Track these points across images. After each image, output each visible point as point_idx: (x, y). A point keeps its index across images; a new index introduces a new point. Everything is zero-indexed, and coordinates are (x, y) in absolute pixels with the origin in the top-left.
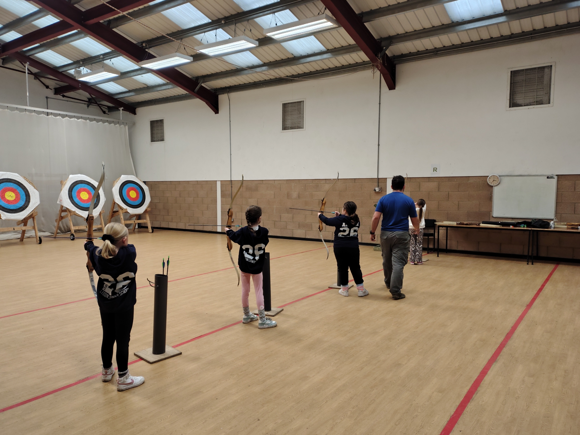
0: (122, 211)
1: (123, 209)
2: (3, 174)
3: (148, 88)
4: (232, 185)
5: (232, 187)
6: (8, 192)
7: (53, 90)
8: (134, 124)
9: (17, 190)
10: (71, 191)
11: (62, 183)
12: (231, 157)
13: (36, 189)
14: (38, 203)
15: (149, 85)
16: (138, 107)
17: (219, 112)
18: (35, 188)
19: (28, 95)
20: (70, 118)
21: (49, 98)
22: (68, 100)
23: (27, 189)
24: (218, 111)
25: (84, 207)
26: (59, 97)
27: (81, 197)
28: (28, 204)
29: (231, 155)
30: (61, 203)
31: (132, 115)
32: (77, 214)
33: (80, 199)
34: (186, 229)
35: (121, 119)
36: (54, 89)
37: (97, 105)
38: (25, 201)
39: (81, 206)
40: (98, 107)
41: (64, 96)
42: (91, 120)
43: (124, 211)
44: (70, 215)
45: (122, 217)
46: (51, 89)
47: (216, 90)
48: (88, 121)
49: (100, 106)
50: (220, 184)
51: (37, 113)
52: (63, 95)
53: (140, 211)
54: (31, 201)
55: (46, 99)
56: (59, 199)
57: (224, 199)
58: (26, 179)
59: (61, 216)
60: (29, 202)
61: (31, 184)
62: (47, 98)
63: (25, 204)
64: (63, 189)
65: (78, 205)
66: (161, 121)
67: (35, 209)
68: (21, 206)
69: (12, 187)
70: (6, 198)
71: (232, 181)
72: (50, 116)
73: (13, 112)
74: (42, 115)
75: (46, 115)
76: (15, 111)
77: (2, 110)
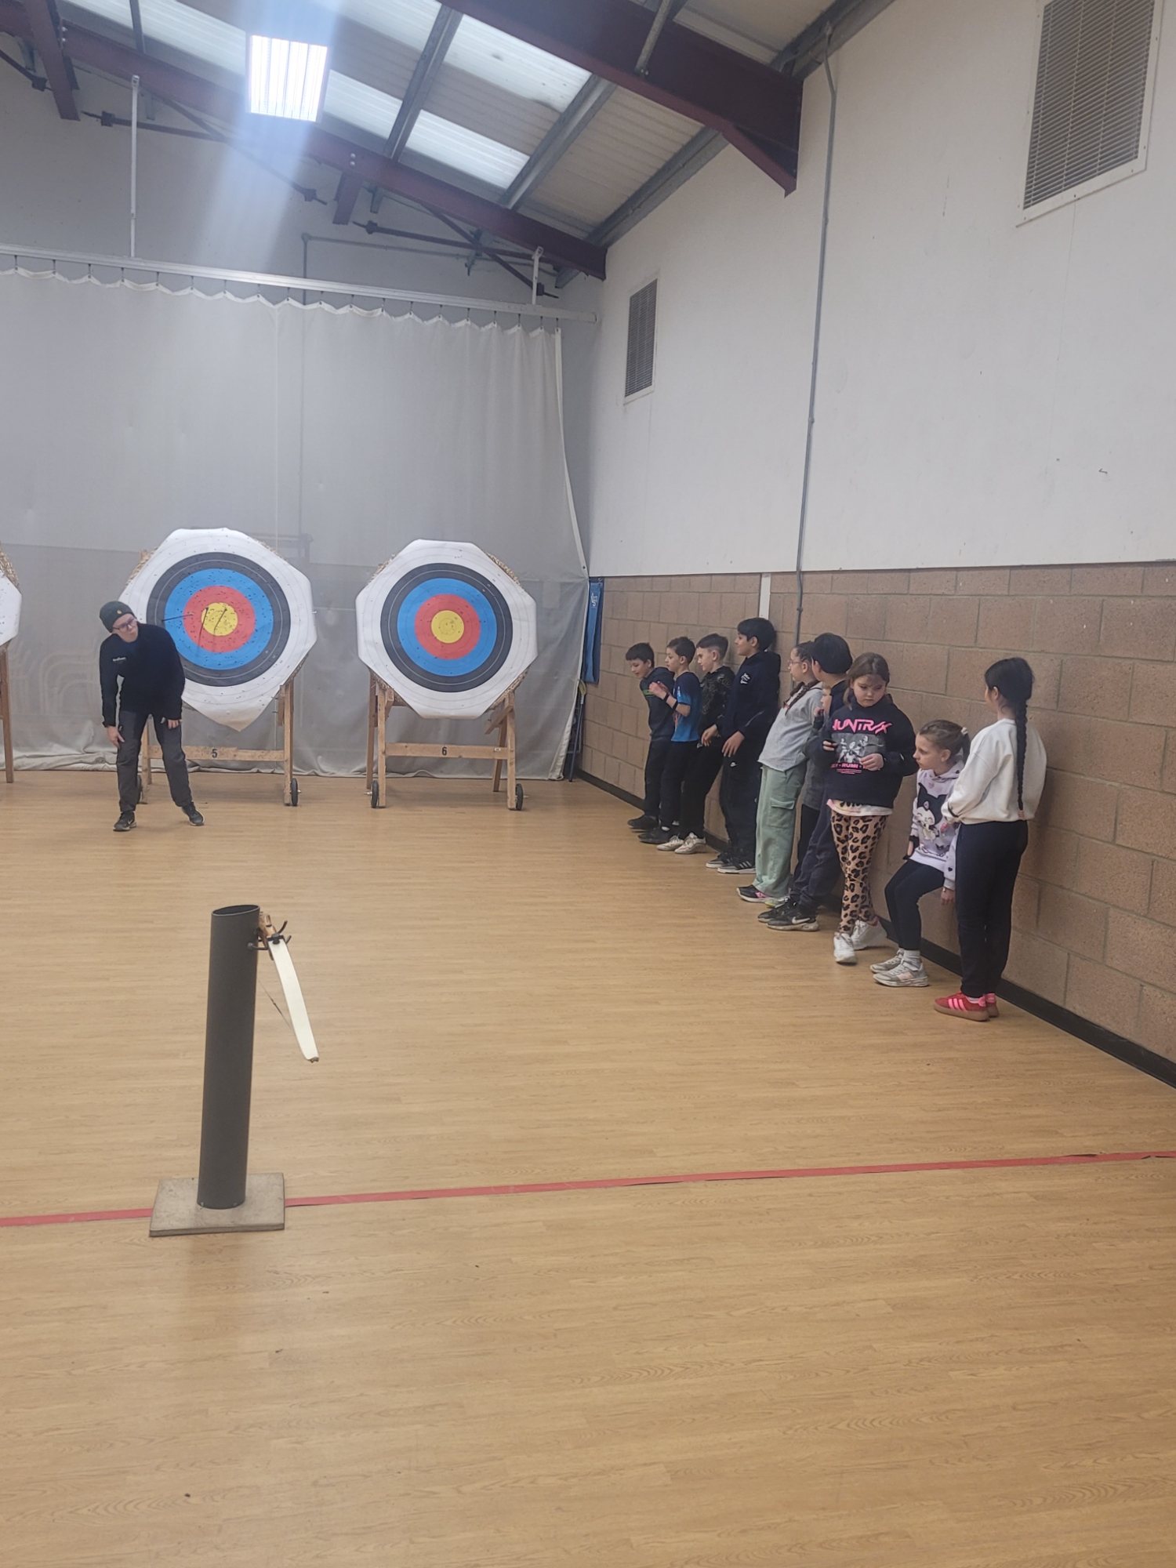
0: (385, 696)
3: (563, 124)
4: (804, 599)
5: (800, 611)
7: (331, 207)
8: (596, 323)
15: (557, 108)
16: (613, 239)
21: (311, 238)
22: (391, 245)
26: (355, 232)
35: (534, 301)
41: (370, 227)
43: (388, 698)
45: (381, 725)
46: (325, 204)
50: (769, 594)
51: (166, 286)
52: (370, 223)
55: (303, 242)
62: (308, 238)
66: (653, 290)
71: (806, 576)
72: (220, 295)
73: (75, 282)
74: (188, 291)
75: (207, 294)
76: (82, 276)
77: (31, 273)
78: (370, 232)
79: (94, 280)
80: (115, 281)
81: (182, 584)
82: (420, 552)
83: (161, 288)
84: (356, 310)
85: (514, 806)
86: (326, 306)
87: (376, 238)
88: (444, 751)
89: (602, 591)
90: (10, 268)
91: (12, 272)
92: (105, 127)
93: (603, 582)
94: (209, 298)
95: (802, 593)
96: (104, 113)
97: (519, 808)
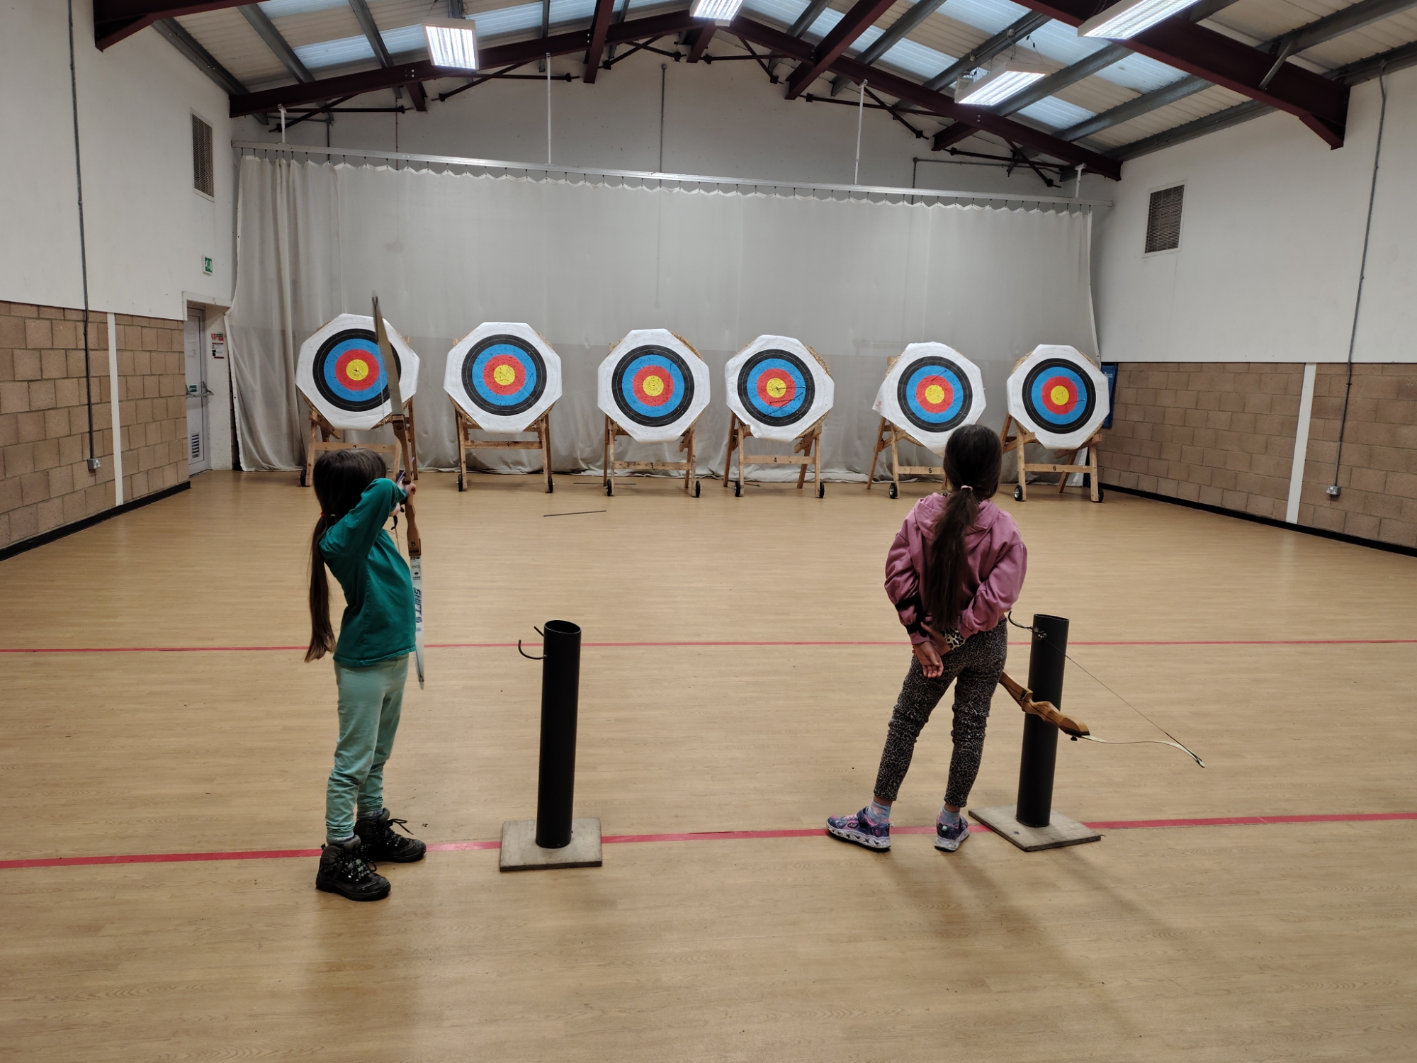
0: (1024, 438)
1: (1026, 434)
2: (769, 341)
3: (1146, 100)
4: (1353, 378)
5: (1349, 384)
6: (773, 379)
7: (932, 141)
8: (1112, 206)
9: (792, 376)
10: (906, 383)
11: (889, 363)
12: (1360, 286)
13: (830, 375)
14: (830, 405)
15: (1144, 91)
16: (1127, 159)
17: (1346, 142)
18: (827, 372)
19: (858, 157)
20: (946, 205)
21: (919, 160)
22: (963, 161)
23: (811, 375)
24: (1342, 138)
25: (929, 423)
26: (944, 155)
27: (925, 399)
28: (808, 408)
29: (1362, 278)
30: (879, 409)
31: (1110, 182)
32: (911, 438)
33: (924, 402)
34: (1200, 502)
35: (1077, 195)
36: (934, 138)
37: (1028, 165)
38: (803, 400)
39: (923, 418)
40: (1031, 169)
41: (954, 152)
42: (996, 205)
43: (1028, 439)
44: (896, 440)
45: (1021, 453)
46: (927, 139)
47: (1346, 72)
48: (988, 207)
49: (1036, 166)
50: (1315, 375)
51: (871, 200)
52: (953, 148)
53: (1074, 440)
54: (814, 401)
55: (913, 163)
56: (876, 401)
57: (1320, 422)
58: (813, 351)
59: (882, 440)
60: (811, 403)
61: (821, 362)
62: (916, 160)
63: (802, 406)
64: (888, 377)
65: (916, 417)
66: (1179, 191)
67: (820, 419)
68: (794, 411)
69: (782, 369)
70: (767, 393)
71: (1354, 365)
72: (900, 204)
73: (823, 201)
74: (883, 202)
75: (893, 203)
76: (827, 198)
77: (803, 198)
78: (952, 154)
79: (834, 199)
80: (845, 199)
81: (915, 375)
82: (1043, 352)
83: (869, 202)
84: (975, 207)
85: (1098, 500)
86: (959, 206)
87: (957, 158)
88: (1055, 468)
89: (1117, 371)
90: (790, 195)
91: (792, 197)
92: (809, 103)
93: (1117, 365)
94: (894, 205)
95: (1351, 375)
96: (808, 94)
97: (1101, 500)
